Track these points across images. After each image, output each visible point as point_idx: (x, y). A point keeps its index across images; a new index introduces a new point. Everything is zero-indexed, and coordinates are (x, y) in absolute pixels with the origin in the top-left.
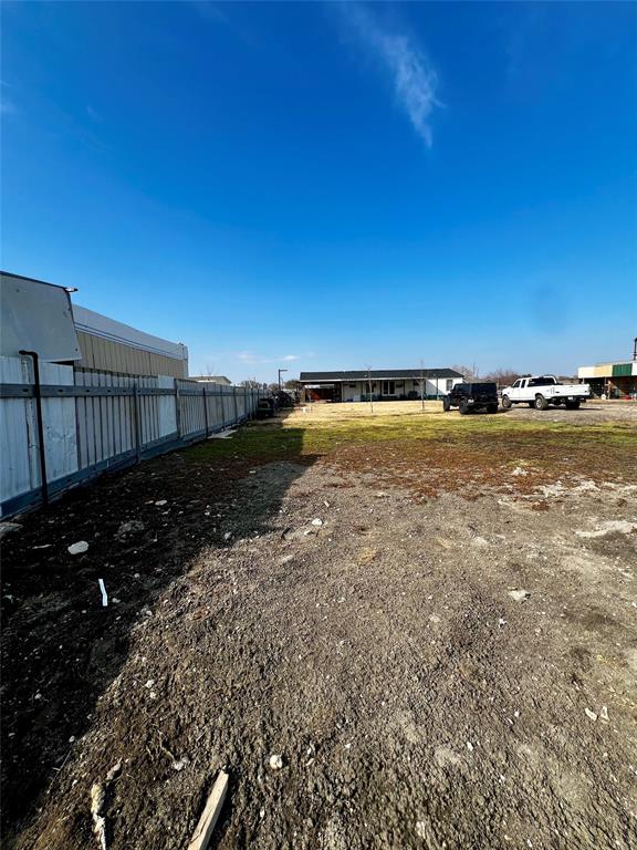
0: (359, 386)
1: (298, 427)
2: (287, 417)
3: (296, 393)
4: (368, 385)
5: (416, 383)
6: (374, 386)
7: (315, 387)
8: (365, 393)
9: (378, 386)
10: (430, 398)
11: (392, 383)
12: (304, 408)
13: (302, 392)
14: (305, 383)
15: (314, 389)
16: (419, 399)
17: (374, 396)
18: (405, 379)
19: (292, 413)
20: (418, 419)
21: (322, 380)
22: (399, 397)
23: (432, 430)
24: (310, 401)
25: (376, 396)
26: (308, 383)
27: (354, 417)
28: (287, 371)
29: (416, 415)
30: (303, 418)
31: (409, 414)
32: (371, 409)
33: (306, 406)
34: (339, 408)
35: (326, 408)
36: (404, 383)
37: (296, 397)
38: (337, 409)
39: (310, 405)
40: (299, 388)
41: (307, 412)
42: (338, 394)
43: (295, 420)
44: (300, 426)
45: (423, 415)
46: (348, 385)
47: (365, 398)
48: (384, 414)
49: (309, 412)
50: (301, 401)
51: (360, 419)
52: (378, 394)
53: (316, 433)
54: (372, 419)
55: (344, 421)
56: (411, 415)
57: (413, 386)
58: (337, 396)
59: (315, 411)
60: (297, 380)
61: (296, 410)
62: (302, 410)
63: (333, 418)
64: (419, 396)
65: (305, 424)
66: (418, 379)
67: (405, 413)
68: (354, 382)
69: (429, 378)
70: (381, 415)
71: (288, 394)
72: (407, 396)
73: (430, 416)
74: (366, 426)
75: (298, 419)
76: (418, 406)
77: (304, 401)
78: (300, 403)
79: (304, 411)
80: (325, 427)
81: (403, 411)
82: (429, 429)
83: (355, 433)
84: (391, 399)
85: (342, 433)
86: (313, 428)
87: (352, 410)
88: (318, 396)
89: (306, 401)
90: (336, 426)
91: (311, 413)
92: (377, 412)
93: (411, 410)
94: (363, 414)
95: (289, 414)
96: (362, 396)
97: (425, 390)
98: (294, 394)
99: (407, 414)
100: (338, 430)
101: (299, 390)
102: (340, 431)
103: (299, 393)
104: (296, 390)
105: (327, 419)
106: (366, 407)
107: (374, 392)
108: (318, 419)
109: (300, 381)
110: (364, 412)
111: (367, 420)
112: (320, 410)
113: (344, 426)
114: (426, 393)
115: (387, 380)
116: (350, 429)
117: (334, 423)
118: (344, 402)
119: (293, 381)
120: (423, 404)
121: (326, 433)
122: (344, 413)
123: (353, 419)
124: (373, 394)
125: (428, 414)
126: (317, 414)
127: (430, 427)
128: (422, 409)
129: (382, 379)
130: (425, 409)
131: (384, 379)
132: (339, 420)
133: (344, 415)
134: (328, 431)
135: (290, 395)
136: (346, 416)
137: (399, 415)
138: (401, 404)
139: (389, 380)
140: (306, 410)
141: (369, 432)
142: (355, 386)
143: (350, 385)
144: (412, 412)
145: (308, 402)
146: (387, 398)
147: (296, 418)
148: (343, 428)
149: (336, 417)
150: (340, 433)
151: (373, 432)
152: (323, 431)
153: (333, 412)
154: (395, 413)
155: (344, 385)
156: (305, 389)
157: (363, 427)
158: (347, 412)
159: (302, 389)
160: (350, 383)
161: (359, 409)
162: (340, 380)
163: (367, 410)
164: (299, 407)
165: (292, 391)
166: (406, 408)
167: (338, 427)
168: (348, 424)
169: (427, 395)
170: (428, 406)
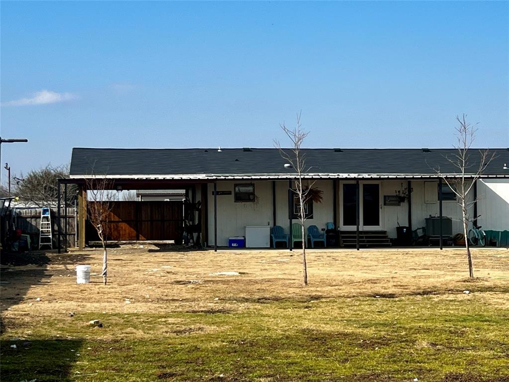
0: (264, 196)
1: (55, 333)
2: (17, 300)
3: (55, 218)
4: (292, 195)
5: (446, 195)
6: (313, 196)
7: (121, 196)
8: (283, 221)
9: (327, 195)
10: (492, 240)
11: (372, 188)
12: (80, 269)
13: (76, 214)
14: (83, 186)
16: (456, 242)
17: (312, 229)
18: (413, 178)
19: (37, 283)
20: (453, 309)
21: (144, 177)
22: (393, 235)
23: (496, 348)
24: (103, 242)
25: (320, 230)
26: (96, 185)
27: (247, 300)
28: (26, 141)
29: (446, 295)
30: (75, 304)
31: (425, 293)
32: (303, 274)
33: (87, 262)
34: (198, 270)
35: (156, 270)
36: (410, 190)
37: (56, 228)
38: (191, 273)
39: (99, 257)
40: (66, 201)
41: (91, 280)
42: (197, 222)
43: (46, 307)
44: (62, 330)
45: (469, 298)
46: (230, 193)
47: (284, 237)
48: (346, 290)
49: (97, 280)
50: (72, 245)
51: (267, 307)
52: (327, 224)
53: (115, 356)
54: (307, 307)
55: (212, 312)
56: (431, 296)
57: (439, 200)
58: (191, 229)
59: (119, 280)
60: (61, 174)
61: (51, 276)
62: (74, 273)
63: (177, 304)
64: (455, 232)
65: (81, 324)
66: (451, 178)
67: (412, 289)
68: (249, 182)
69: (488, 178)
70: (335, 293)
71: (28, 220)
72: (420, 233)
73: (491, 301)
74: (285, 331)
75: (58, 305)
76: (454, 266)
77: (81, 242)
78: (66, 252)
79: (80, 279)
80: (149, 335)
81: (405, 281)
82: (487, 344)
83: (249, 356)
84: (368, 242)
85: (203, 354)
86: (108, 337)
87: (240, 278)
88: (130, 226)
89: (87, 242)
90: (185, 331)
91: (103, 285)
92: (323, 283)
93: (432, 280)
94: (277, 290)
95: (28, 289)
96: (275, 231)
97: (475, 216)
98: (47, 218)
99: (419, 294)
100: (192, 343)
101: (67, 206)
102: (197, 349)
103: (65, 217)
104: (54, 206)
105: (157, 305)
106: (286, 266)
107: (312, 218)
108: (128, 307)
109: (72, 177)
110: (280, 282)
111: (290, 312)
112: (135, 274)
113: (211, 329)
114: (479, 225)
115: (355, 179)
116: (231, 342)
117: (179, 320)
118: (216, 248)
119: (47, 174)
120: (470, 257)
121: (151, 353)
122: (214, 286)
123: (242, 307)
124: (310, 222)
125: (487, 295)
126: (124, 288)
127: (491, 336)
128: (467, 275)
129: (341, 174)
130: (475, 275)
131: (345, 175)
132: (197, 309)
133: (213, 291)
134: (156, 349)
135: (34, 223)
136: (219, 295)
137: (392, 296)
138: (400, 257)
139: (363, 179)
140: (87, 275)
141: (292, 353)
142: (251, 197)
143: (236, 194)
144: (435, 287)
145: (96, 247)
146: (355, 237)
147: (50, 302)
148: (209, 338)
149: (187, 300)
150: (199, 353)
151: (305, 354)
152: (139, 348)
153: (178, 282)
154: (378, 289)
155: (218, 193)
156: (84, 204)
157: (274, 336)
158: (224, 282)
159: (77, 205)
160: (236, 185)
161: (264, 273)
162: (202, 176)
163: (290, 277)
164: (64, 264)
165: (41, 210)
166: (415, 273)
167: (193, 334)
168: (227, 323)
169: (483, 230)
170: (485, 267)
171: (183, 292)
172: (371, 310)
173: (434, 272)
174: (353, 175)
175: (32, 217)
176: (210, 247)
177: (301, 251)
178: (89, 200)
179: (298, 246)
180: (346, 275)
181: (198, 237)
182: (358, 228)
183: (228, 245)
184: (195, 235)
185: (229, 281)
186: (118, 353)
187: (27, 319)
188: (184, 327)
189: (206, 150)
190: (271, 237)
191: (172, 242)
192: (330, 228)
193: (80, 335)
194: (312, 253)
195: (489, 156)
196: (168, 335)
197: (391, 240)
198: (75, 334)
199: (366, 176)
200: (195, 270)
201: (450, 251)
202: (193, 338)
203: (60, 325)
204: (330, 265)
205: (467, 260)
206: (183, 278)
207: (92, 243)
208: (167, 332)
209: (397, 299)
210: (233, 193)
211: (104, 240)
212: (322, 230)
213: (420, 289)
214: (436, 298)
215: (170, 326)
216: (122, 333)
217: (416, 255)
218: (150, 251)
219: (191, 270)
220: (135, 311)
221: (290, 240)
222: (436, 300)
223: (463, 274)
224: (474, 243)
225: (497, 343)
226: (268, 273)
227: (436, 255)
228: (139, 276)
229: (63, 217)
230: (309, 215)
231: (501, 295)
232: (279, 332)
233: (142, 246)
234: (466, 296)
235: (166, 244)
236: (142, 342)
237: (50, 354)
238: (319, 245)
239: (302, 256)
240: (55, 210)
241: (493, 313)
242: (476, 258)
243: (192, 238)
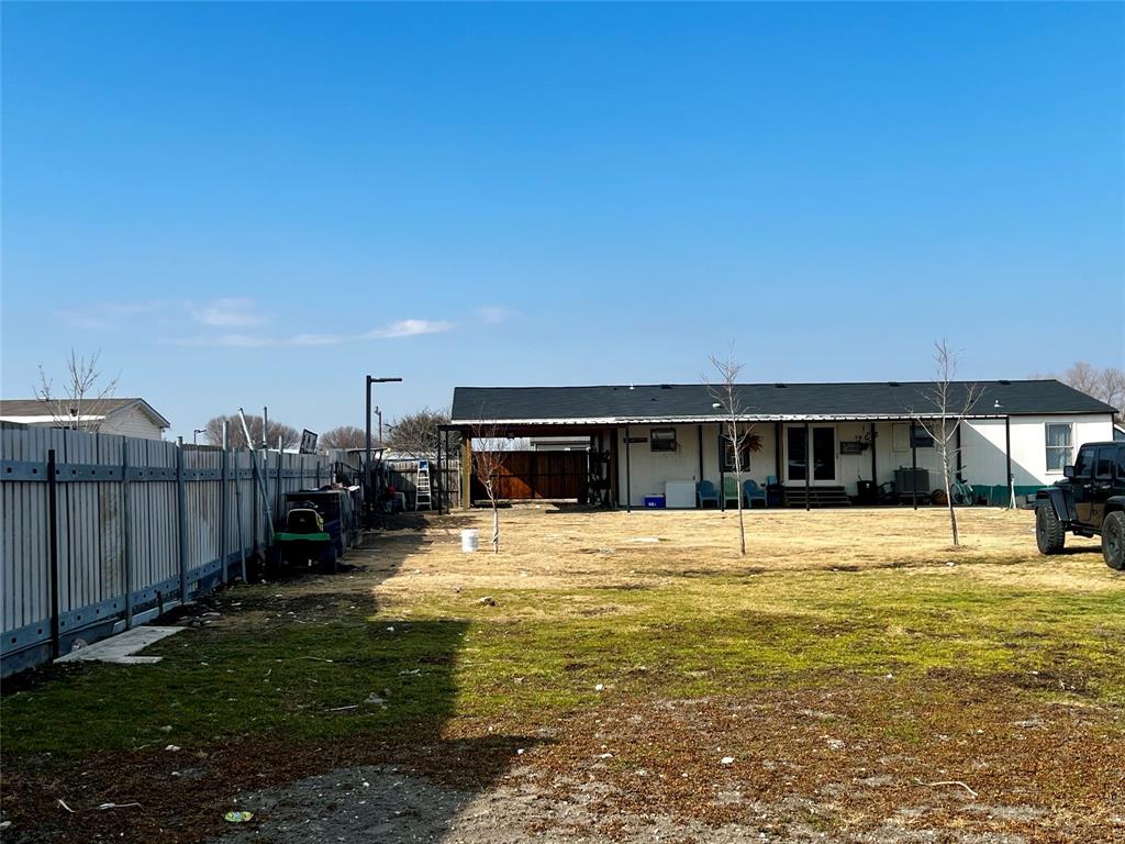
0: (688, 445)
1: (438, 613)
2: (391, 572)
3: (435, 472)
4: (723, 442)
5: (920, 438)
6: (751, 444)
7: (512, 445)
8: (712, 474)
9: (767, 442)
10: (981, 497)
11: (825, 434)
12: (466, 534)
13: (460, 468)
14: (468, 433)
15: (508, 458)
16: (936, 499)
17: (748, 485)
18: (878, 420)
19: (415, 551)
20: (934, 586)
21: (540, 421)
22: (852, 491)
23: (991, 636)
24: (492, 501)
25: (759, 485)
26: (484, 432)
27: (670, 573)
28: (400, 380)
29: (925, 568)
30: (461, 577)
31: (895, 565)
32: (739, 541)
33: (473, 526)
34: (608, 535)
35: (555, 535)
36: (874, 435)
37: (436, 484)
38: (599, 540)
39: (489, 519)
40: (447, 451)
41: (480, 548)
42: (605, 477)
43: (427, 582)
44: (447, 608)
45: (954, 571)
46: (645, 440)
47: (714, 494)
48: (794, 561)
49: (487, 548)
50: (454, 504)
51: (696, 582)
52: (768, 479)
53: (512, 642)
54: (745, 583)
55: (627, 588)
56: (905, 569)
57: (911, 446)
58: (598, 485)
59: (512, 547)
60: (440, 418)
61: (431, 542)
62: (458, 539)
63: (584, 578)
64: (933, 487)
65: (469, 602)
66: (928, 419)
67: (880, 560)
68: (669, 426)
69: (975, 418)
70: (781, 565)
71: (403, 474)
72: (888, 489)
73: (983, 576)
74: (720, 613)
75: (440, 578)
76: (932, 530)
77: (465, 502)
78: (448, 513)
79: (466, 546)
80: (551, 617)
81: (870, 550)
82: (980, 630)
83: (675, 644)
84: (820, 500)
85: (619, 640)
86: (502, 618)
87: (660, 546)
88: (524, 482)
89: (472, 502)
90: (595, 612)
91: (494, 554)
92: (765, 552)
93: (904, 549)
94: (707, 561)
95: (403, 559)
96: (702, 486)
97: (959, 467)
98: (425, 472)
99: (889, 566)
100: (605, 626)
101: (448, 457)
102: (611, 634)
103: (446, 471)
104: (432, 456)
105: (559, 579)
106: (716, 531)
107: (749, 470)
108: (523, 582)
109: (454, 422)
110: (711, 551)
111: (724, 588)
112: (531, 541)
113: (627, 609)
114: (963, 478)
115: (802, 421)
116: (653, 626)
117: (588, 598)
118: (629, 508)
119: (423, 419)
120: (954, 520)
121: (556, 638)
122: (630, 556)
123: (664, 582)
124: (747, 476)
125: (976, 567)
126: (519, 558)
127: (984, 620)
128: (950, 542)
129: (785, 416)
130: (961, 542)
131: (790, 417)
132: (608, 584)
133: (627, 562)
134: (562, 633)
135: (409, 479)
136: (635, 567)
137: (854, 569)
138: (863, 519)
139: (813, 421)
140: (474, 540)
141: (730, 641)
142: (672, 445)
143: (653, 441)
144: (909, 557)
145: (484, 506)
146: (804, 495)
147: (431, 574)
148: (626, 620)
149: (595, 573)
150: (614, 640)
151: (746, 641)
152: (540, 632)
153: (584, 551)
154: (836, 559)
155: (630, 441)
156: (469, 455)
157: (706, 619)
158: (640, 550)
159: (460, 456)
160: (653, 431)
161: (690, 539)
162: (611, 420)
163: (723, 545)
164: (445, 528)
165: (418, 463)
166: (883, 540)
167: (605, 615)
168: (647, 602)
169: (968, 484)
170: (973, 531)
171: (584, 562)
172: (827, 587)
173: (908, 538)
174: (800, 417)
175: (407, 472)
176: (622, 508)
177: (736, 512)
178: (476, 450)
179: (732, 505)
180: (795, 541)
181: (607, 494)
182: (808, 483)
183: (643, 505)
184: (603, 492)
185: (646, 550)
186: (514, 637)
187: (405, 596)
188: (593, 607)
189: (615, 388)
190: (697, 494)
191: (575, 500)
192: (771, 483)
193: (469, 615)
194: (750, 515)
195: (977, 391)
196: (574, 616)
197: (850, 497)
198: (463, 614)
199: (817, 417)
200: (604, 535)
201: (926, 512)
202: (606, 620)
203: (444, 603)
204: (774, 530)
205: (950, 523)
206: (590, 546)
207: (478, 502)
208: (573, 613)
209: (861, 573)
210: (649, 440)
211: (495, 498)
212: (762, 485)
213: (889, 559)
214: (911, 572)
215: (577, 605)
216: (519, 614)
217: (883, 517)
218: (548, 512)
219: (599, 536)
220: (534, 587)
221: (722, 498)
222: (911, 574)
223: (946, 540)
224: (959, 501)
225: (993, 629)
226: (695, 539)
227: (909, 517)
228: (536, 542)
229: (444, 471)
230: (746, 467)
231: (996, 568)
232: (713, 613)
233: (538, 506)
234: (951, 569)
235: (567, 504)
236: (544, 624)
237: (433, 638)
238: (758, 505)
239: (738, 519)
240: (435, 462)
241: (985, 591)
242: (961, 520)
243: (600, 496)
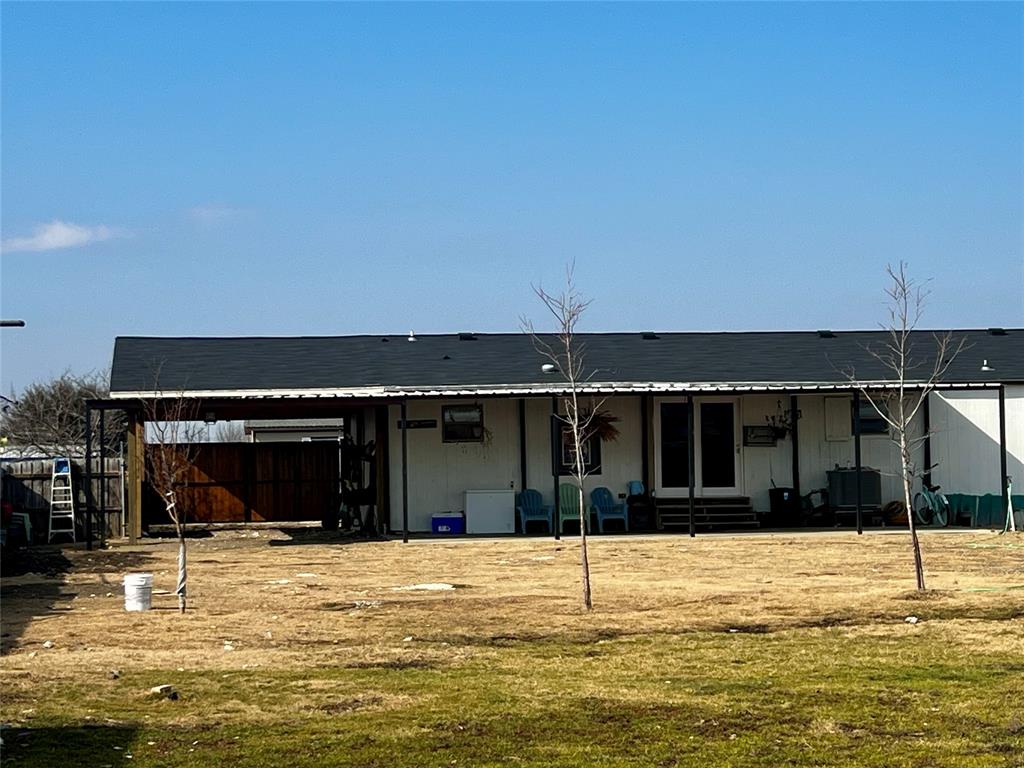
1: (82, 714)
2: (5, 645)
3: (81, 478)
4: (559, 429)
5: (867, 424)
6: (600, 429)
7: (214, 432)
8: (541, 480)
9: (628, 428)
10: (962, 513)
11: (719, 412)
12: (132, 582)
13: (123, 471)
14: (137, 413)
16: (890, 517)
17: (599, 496)
18: (801, 391)
19: (46, 611)
20: (886, 655)
21: (259, 394)
22: (762, 505)
23: (972, 733)
24: (177, 527)
25: (615, 496)
26: (163, 411)
27: (469, 641)
28: (22, 324)
29: (872, 627)
30: (121, 652)
31: (827, 622)
32: (582, 586)
33: (145, 567)
34: (370, 581)
35: (285, 581)
36: (795, 414)
37: (83, 498)
38: (355, 588)
39: (171, 556)
40: (102, 444)
41: (154, 604)
42: (367, 484)
43: (63, 660)
44: (96, 705)
45: (916, 631)
46: (433, 424)
47: (544, 512)
48: (669, 618)
49: (166, 604)
50: (115, 533)
51: (510, 655)
52: (630, 486)
53: (204, 758)
54: (590, 654)
55: (399, 665)
56: (840, 628)
57: (853, 432)
58: (356, 499)
59: (210, 602)
60: (91, 389)
61: (73, 596)
62: (119, 589)
63: (328, 650)
64: (887, 497)
65: (133, 693)
66: (877, 389)
67: (803, 614)
68: (471, 402)
69: (951, 388)
70: (647, 624)
71: (27, 483)
72: (817, 501)
73: (962, 638)
74: (548, 703)
75: (87, 655)
76: (885, 566)
77: (134, 527)
78: (104, 546)
79: (133, 602)
80: (271, 715)
81: (788, 599)
82: (954, 725)
83: (474, 755)
84: (713, 519)
85: (382, 752)
86: (188, 719)
87: (455, 596)
88: (233, 493)
89: (144, 527)
90: (344, 706)
91: (178, 614)
92: (623, 604)
93: (841, 596)
94: (530, 620)
95: (26, 624)
96: (525, 499)
97: (927, 465)
98: (64, 479)
99: (817, 624)
101: (104, 453)
102: (369, 741)
103: (101, 476)
104: (79, 454)
105: (287, 654)
106: (547, 571)
107: (598, 472)
108: (227, 658)
109: (113, 395)
110: (537, 603)
111: (556, 663)
112: (242, 591)
113: (397, 701)
114: (934, 484)
115: (684, 393)
116: (439, 726)
117: (333, 683)
118: (406, 535)
119: (63, 390)
120: (917, 549)
121: (277, 751)
122: (404, 614)
123: (460, 654)
124: (596, 482)
125: (952, 624)
126: (221, 620)
127: (962, 708)
128: (912, 585)
129: (656, 385)
130: (929, 584)
131: (664, 387)
132: (368, 659)
133: (401, 623)
134: (287, 743)
135: (37, 490)
136: (413, 631)
137: (761, 629)
138: (778, 549)
139: (701, 393)
140: (146, 593)
141: (562, 749)
142: (477, 432)
143: (446, 426)
144: (849, 610)
145: (163, 536)
146: (686, 511)
147: (71, 649)
148: (394, 719)
149: (348, 642)
150: (374, 751)
151: (588, 749)
152: (252, 741)
153: (331, 606)
154: (734, 614)
155: (409, 425)
156: (140, 449)
157: (525, 714)
158: (421, 604)
159: (125, 451)
160: (445, 409)
161: (504, 584)
162: (377, 392)
163: (555, 593)
164: (100, 571)
165: (53, 463)
166: (807, 582)
167: (361, 711)
168: (430, 689)
169: (942, 492)
170: (948, 568)
171: (341, 626)
172: (718, 658)
173: (846, 579)
174: (679, 387)
175: (34, 478)
176: (394, 535)
177: (578, 539)
178: (149, 441)
179: (572, 529)
181: (370, 514)
182: (692, 492)
183: (430, 530)
184: (364, 510)
185: (432, 602)
186: (209, 751)
187: (25, 685)
188: (342, 698)
189: (384, 339)
190: (517, 512)
191: (318, 524)
192: (635, 493)
193: (133, 716)
194: (599, 544)
195: (952, 346)
196: (310, 714)
197: (759, 515)
198: (122, 715)
199: (706, 387)
200: (363, 581)
201: (876, 537)
202: (362, 719)
203: (93, 696)
204: (638, 567)
205: (912, 555)
206: (341, 598)
208: (308, 708)
209: (772, 635)
210: (440, 424)
211: (180, 522)
212: (621, 496)
213: (817, 613)
214: (850, 633)
215: (314, 696)
216: (218, 711)
217: (810, 545)
218: (274, 543)
219: (357, 581)
220: (244, 667)
221: (556, 517)
222: (850, 636)
223: (905, 582)
224: (926, 519)
225: (975, 722)
226: (512, 585)
227: (849, 545)
228: (252, 594)
229: (97, 477)
230: (594, 467)
231: (982, 626)
232: (536, 704)
233: (256, 534)
234: (912, 627)
235: (304, 529)
236: (258, 728)
237: (71, 755)
238: (613, 528)
239: (581, 551)
240: (81, 462)
241: (965, 662)
242: (929, 550)
243: (358, 516)
